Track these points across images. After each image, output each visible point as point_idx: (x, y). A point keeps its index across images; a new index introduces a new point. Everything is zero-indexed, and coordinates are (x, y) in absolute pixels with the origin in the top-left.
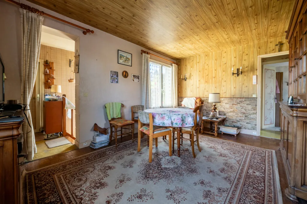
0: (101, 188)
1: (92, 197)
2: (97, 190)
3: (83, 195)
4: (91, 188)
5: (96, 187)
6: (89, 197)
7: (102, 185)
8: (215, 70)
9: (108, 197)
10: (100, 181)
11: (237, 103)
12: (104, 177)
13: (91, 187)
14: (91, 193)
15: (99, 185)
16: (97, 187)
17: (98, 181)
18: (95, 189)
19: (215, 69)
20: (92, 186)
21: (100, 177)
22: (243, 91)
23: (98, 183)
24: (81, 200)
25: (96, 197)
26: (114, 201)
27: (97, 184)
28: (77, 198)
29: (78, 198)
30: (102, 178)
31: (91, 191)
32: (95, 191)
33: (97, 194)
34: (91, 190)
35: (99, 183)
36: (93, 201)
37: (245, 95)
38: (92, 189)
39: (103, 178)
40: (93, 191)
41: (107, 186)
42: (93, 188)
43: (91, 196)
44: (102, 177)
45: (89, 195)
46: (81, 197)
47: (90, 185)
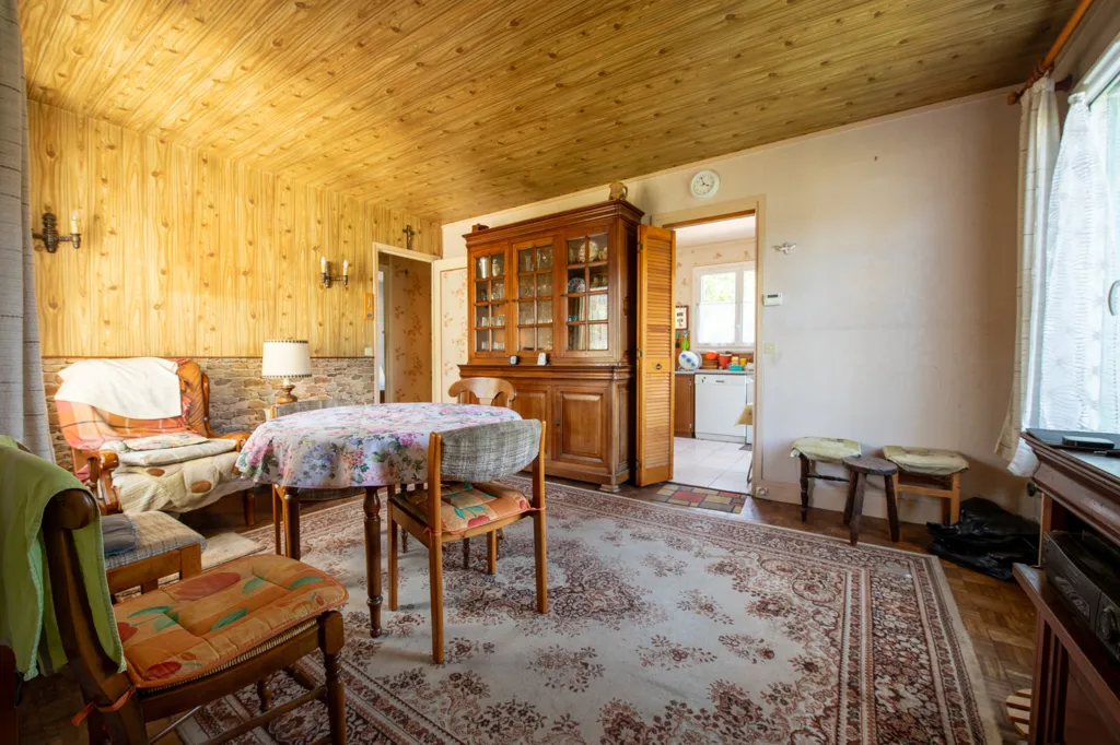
0: (741, 694)
1: (786, 699)
2: (756, 700)
3: (806, 730)
4: (765, 724)
5: (748, 711)
6: (795, 705)
7: (730, 699)
8: (250, 243)
9: (755, 661)
10: (716, 717)
11: (329, 375)
12: (690, 712)
13: (761, 727)
14: (778, 710)
15: (735, 709)
16: (746, 709)
17: (720, 722)
18: (760, 709)
19: (250, 236)
20: (755, 727)
21: (699, 730)
22: (343, 335)
23: (730, 718)
24: (822, 721)
25: (780, 688)
26: (754, 646)
27: (735, 718)
28: (828, 739)
29: (824, 733)
30: (698, 717)
31: (773, 716)
32: (764, 705)
33: (769, 691)
34: (770, 719)
35: (729, 713)
36: (794, 688)
37: (347, 348)
38: (764, 717)
39: (697, 711)
40: (768, 710)
41: (724, 682)
42: (759, 718)
43: (785, 703)
44: (694, 720)
45: (789, 711)
46: (815, 726)
47: (757, 736)
